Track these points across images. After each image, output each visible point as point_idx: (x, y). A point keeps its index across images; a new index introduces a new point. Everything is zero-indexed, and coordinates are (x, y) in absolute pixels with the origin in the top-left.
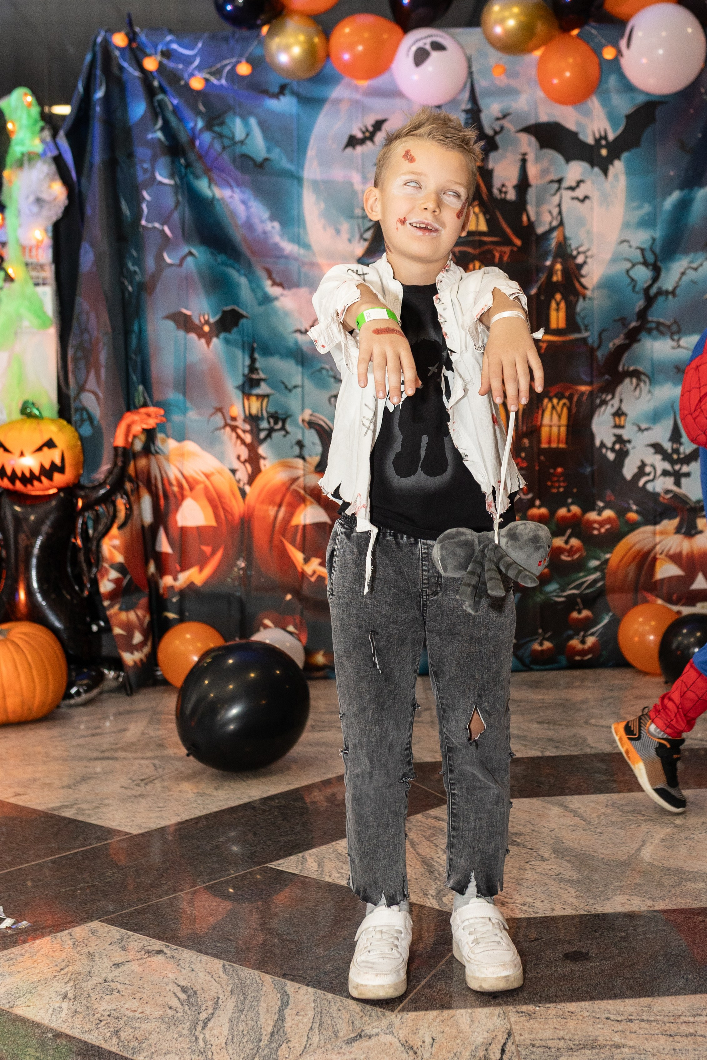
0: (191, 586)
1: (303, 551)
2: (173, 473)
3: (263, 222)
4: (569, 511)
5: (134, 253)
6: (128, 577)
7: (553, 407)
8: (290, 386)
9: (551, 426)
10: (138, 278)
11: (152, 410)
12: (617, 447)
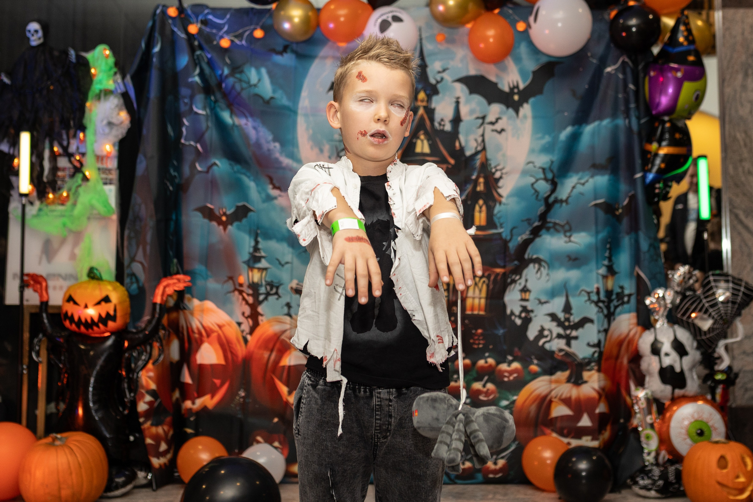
0: (205, 409)
1: (287, 385)
2: (195, 324)
3: (268, 142)
4: (486, 362)
5: (175, 163)
6: (159, 401)
7: (476, 284)
8: (283, 262)
9: (474, 298)
10: (177, 181)
11: (181, 276)
12: (523, 315)
